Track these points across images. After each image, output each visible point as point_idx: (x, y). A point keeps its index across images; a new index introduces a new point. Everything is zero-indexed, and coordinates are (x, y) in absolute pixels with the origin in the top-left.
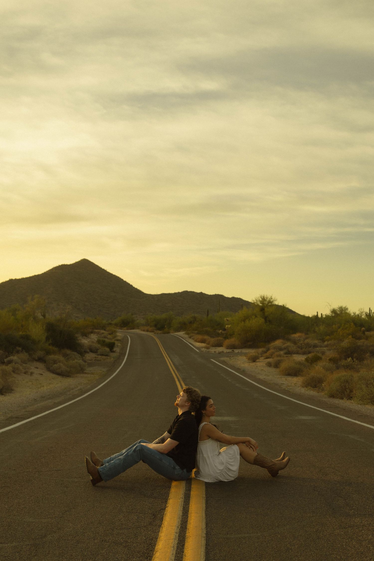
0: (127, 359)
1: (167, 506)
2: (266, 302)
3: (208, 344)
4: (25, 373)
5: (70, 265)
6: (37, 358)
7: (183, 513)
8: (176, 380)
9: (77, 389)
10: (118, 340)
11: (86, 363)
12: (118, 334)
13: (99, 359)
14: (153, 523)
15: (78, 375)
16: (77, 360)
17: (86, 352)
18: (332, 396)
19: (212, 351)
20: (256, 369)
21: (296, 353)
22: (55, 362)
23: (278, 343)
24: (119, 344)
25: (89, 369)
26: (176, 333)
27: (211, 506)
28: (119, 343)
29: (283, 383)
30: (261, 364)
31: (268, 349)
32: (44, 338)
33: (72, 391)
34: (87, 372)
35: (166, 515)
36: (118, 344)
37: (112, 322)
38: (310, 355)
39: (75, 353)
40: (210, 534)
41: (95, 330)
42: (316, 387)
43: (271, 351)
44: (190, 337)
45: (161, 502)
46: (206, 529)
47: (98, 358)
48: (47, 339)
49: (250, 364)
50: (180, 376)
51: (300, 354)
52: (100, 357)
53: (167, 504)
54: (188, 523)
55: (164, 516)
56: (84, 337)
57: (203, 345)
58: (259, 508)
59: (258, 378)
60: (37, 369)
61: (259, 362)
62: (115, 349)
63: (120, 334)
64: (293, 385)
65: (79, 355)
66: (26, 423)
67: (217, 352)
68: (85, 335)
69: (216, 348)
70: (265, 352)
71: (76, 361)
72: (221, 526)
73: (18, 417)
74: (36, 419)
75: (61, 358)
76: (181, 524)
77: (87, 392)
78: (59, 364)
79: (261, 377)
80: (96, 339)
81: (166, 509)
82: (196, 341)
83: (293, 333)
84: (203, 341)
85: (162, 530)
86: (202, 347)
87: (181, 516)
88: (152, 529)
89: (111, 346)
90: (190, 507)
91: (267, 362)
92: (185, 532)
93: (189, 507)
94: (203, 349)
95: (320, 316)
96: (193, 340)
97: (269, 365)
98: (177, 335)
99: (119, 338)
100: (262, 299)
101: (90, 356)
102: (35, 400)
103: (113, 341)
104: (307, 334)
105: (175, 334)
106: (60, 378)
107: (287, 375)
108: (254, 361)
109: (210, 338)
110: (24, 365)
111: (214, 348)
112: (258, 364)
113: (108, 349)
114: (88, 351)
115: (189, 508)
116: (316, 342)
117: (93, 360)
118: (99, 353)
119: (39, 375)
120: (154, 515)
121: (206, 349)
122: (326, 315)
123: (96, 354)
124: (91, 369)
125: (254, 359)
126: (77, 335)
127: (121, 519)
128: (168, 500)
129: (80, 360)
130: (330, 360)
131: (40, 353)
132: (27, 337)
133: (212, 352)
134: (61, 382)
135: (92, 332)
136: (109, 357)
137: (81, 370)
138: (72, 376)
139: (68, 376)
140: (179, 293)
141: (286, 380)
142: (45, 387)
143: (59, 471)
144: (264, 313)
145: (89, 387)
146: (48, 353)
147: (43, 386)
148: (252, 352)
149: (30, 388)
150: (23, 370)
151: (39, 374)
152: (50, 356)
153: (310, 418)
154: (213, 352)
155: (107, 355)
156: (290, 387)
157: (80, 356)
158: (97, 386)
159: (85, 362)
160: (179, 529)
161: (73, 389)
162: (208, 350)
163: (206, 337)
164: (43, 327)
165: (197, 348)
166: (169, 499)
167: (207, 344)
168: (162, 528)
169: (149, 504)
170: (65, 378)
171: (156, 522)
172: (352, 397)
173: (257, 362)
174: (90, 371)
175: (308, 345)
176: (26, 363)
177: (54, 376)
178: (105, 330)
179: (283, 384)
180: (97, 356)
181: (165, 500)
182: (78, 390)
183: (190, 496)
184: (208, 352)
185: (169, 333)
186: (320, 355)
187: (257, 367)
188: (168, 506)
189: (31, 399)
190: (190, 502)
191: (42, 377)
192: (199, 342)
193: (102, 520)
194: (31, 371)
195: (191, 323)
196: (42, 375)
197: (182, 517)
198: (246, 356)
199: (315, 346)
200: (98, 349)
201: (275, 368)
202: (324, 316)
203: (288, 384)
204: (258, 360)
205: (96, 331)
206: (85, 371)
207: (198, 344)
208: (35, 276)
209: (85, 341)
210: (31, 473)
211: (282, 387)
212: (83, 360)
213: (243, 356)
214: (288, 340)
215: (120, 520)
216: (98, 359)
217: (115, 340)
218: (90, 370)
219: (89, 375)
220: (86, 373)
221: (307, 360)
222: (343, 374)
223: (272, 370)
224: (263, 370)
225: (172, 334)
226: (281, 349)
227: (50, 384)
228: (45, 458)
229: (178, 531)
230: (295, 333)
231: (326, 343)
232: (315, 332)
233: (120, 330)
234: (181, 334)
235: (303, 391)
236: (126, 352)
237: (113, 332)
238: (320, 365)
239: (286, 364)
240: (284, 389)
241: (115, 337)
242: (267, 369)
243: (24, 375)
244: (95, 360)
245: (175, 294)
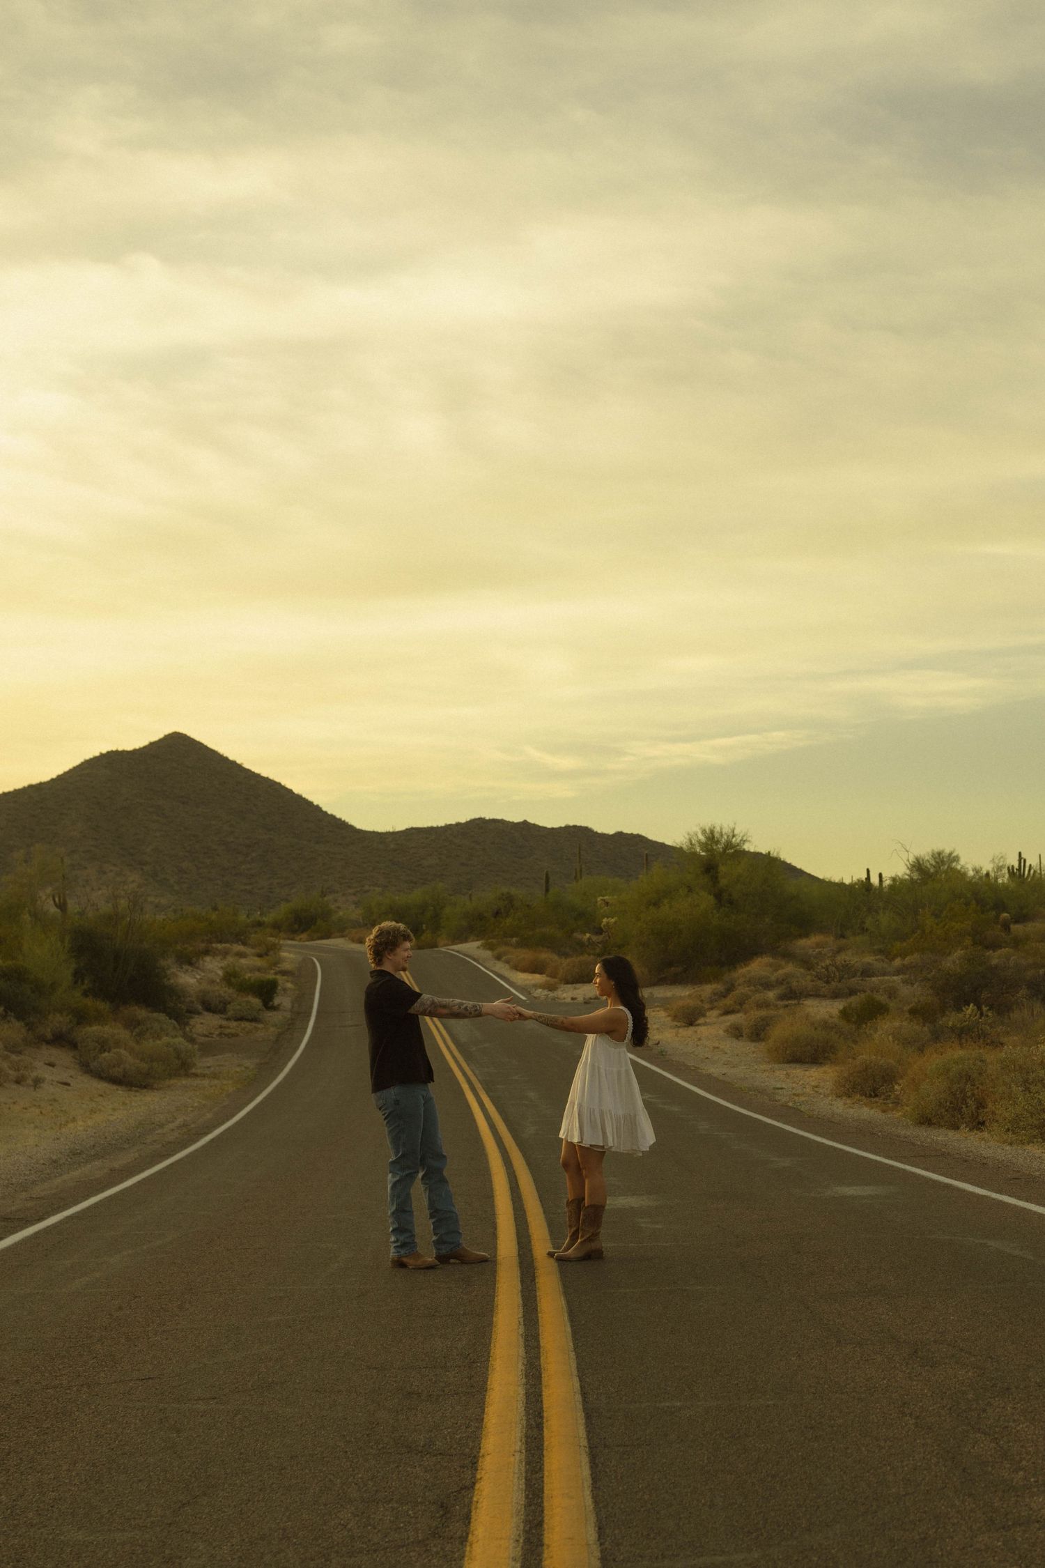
0: (315, 1028)
1: (478, 1477)
2: (720, 847)
3: (553, 976)
4: (18, 1082)
5: (134, 752)
6: (49, 1036)
7: (527, 1497)
8: (465, 1086)
9: (171, 1126)
10: (284, 973)
11: (196, 1046)
12: (284, 954)
13: (233, 1031)
14: (443, 1530)
15: (172, 1082)
16: (169, 1039)
17: (192, 1012)
18: (926, 1121)
19: (565, 995)
20: (697, 1046)
21: (811, 995)
22: (104, 1045)
23: (758, 967)
24: (289, 985)
25: (204, 1063)
26: (456, 947)
27: (606, 1472)
28: (288, 981)
29: (778, 1086)
30: (712, 1029)
31: (730, 988)
32: (66, 974)
33: (160, 1131)
34: (199, 1071)
35: (479, 1506)
36: (286, 983)
37: (265, 919)
38: (854, 1000)
39: (162, 1017)
40: (614, 1560)
41: (214, 945)
42: (876, 1096)
43: (741, 990)
44: (498, 958)
45: (460, 1467)
46: (601, 1544)
47: (229, 1027)
48: (78, 976)
49: (681, 1030)
50: (475, 1075)
51: (824, 996)
52: (234, 1024)
53: (477, 1470)
54: (545, 1526)
55: (473, 1507)
56: (186, 967)
57: (538, 978)
58: (747, 1474)
59: (704, 1072)
60: (51, 1068)
61: (705, 1024)
62: (276, 1001)
63: (290, 953)
64: (808, 1090)
65: (173, 1021)
66: (37, 1234)
67: (580, 999)
68: (188, 960)
69: (578, 985)
70: (724, 995)
71: (165, 1039)
72: (642, 1534)
73: (10, 1219)
74: (61, 1222)
75: (122, 1033)
76: (526, 1532)
77: (206, 1134)
78: (118, 1050)
79: (714, 1070)
80: (220, 973)
81: (477, 1486)
82: (516, 968)
83: (800, 936)
84: (535, 968)
85: (470, 1551)
86: (536, 986)
87: (523, 1507)
88: (442, 1549)
89: (266, 991)
90: (546, 1480)
91: (728, 1024)
92: (540, 1554)
93: (543, 1477)
94: (540, 993)
95: (875, 881)
96: (507, 966)
97: (736, 1032)
98: (458, 952)
99: (286, 966)
100: (708, 838)
101: (204, 1023)
102: (55, 1162)
103: (270, 976)
104: (843, 936)
105: (453, 950)
106: (120, 1093)
107: (789, 1062)
108: (691, 1024)
109: (556, 957)
110: (14, 1057)
111: (569, 986)
112: (703, 1031)
113: (256, 1002)
114: (200, 1007)
115: (543, 1481)
116: (869, 959)
117: (214, 1036)
118: (230, 1013)
119: (59, 1085)
120: (442, 1507)
121: (546, 992)
122: (894, 879)
123: (222, 1016)
124: (209, 1061)
125: (690, 1018)
126: (163, 963)
127: (348, 1524)
128: (480, 1459)
129: (176, 1036)
130: (913, 1012)
131: (59, 1021)
132: (18, 975)
133: (564, 999)
134: (124, 1103)
135: (206, 952)
136: (260, 1026)
137: (182, 1067)
138: (155, 1086)
139: (145, 1087)
140: (458, 824)
141: (788, 1075)
142: (80, 1123)
143: (150, 1381)
144: (715, 879)
145: (209, 1116)
146: (81, 1017)
147: (74, 1120)
148: (682, 994)
149: (36, 1127)
150: (11, 1072)
151: (58, 1082)
152: (89, 1029)
153: (868, 1191)
154: (569, 1000)
155: (254, 1020)
156: (802, 1099)
157: (177, 1026)
158: (233, 1115)
159: (192, 1040)
160: (522, 1548)
161: (161, 1126)
162: (551, 994)
163: (545, 956)
164: (63, 942)
165: (522, 989)
166: (483, 1456)
167: (548, 976)
168: (471, 1545)
169: (426, 1472)
170: (137, 1091)
171: (451, 1527)
172: (983, 1123)
173: (699, 1025)
174: (209, 1067)
175: (847, 970)
176: (20, 1053)
177: (103, 1086)
178: (244, 944)
179: (778, 1089)
180: (224, 1023)
181: (470, 1459)
182: (178, 1128)
183: (543, 1445)
184: (554, 999)
185: (434, 945)
186: (881, 998)
187: (700, 1039)
188: (481, 1478)
189: (42, 1161)
190: (543, 1465)
191: (67, 1090)
192: (524, 970)
193: (291, 1528)
194: (34, 1074)
195: (497, 914)
196: (67, 1084)
197: (525, 1510)
198: (666, 1010)
199: (867, 972)
200: (226, 1003)
201: (753, 1041)
202: (888, 882)
203: (793, 1088)
204: (701, 1021)
205: (219, 946)
206: (193, 1071)
207: (522, 978)
208: (31, 787)
209: (188, 980)
210: (68, 1391)
211: (777, 1097)
212: (185, 1036)
213: (658, 1009)
214: (788, 956)
215: (343, 1525)
216: (228, 1031)
217: (276, 974)
218: (209, 1065)
219: (206, 1082)
220: (196, 1075)
221: (844, 1014)
222: (956, 1054)
223: (746, 1047)
224: (718, 1048)
225: (443, 949)
226: (768, 986)
227: (92, 1111)
228: (102, 1343)
229: (519, 1550)
230: (807, 936)
231: (898, 962)
232: (864, 930)
233: (290, 942)
234: (472, 947)
235: (840, 1107)
236: (311, 1007)
237: (267, 951)
238: (885, 1030)
239: (786, 1027)
240: (785, 1106)
241: (275, 964)
242: (730, 1045)
243: (14, 1086)
244: (220, 1034)
245: (448, 828)
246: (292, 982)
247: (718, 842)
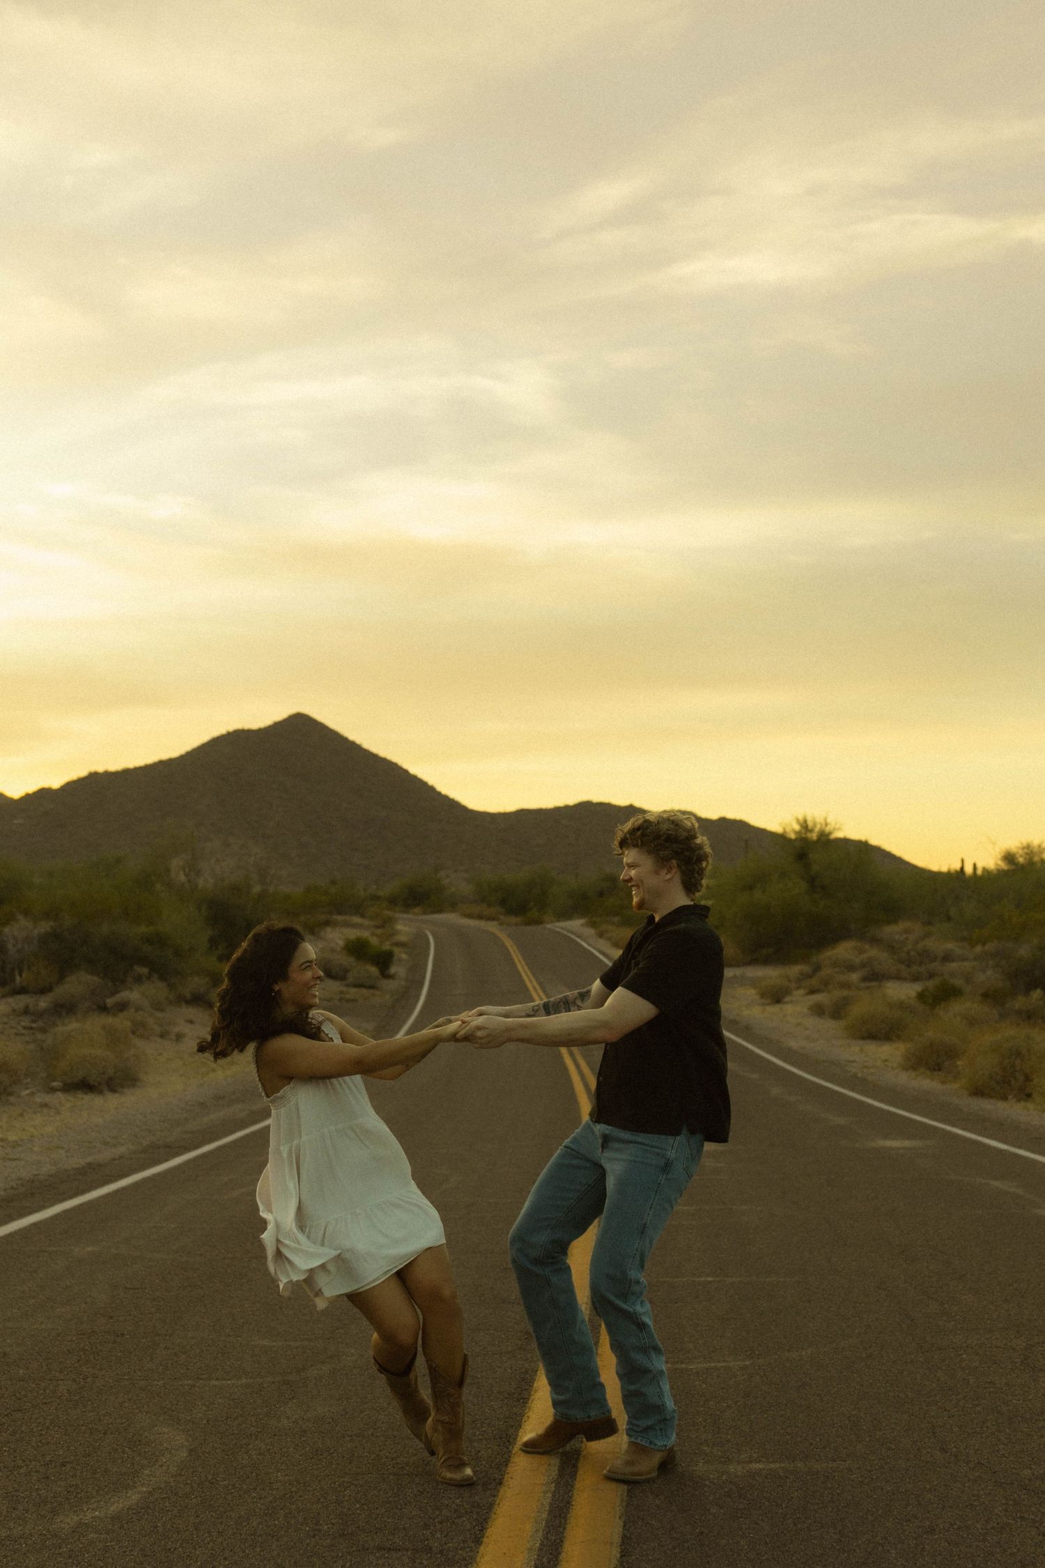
2: (814, 836)
4: (162, 1036)
5: (260, 731)
6: (188, 996)
10: (398, 944)
12: (399, 927)
13: (353, 997)
18: (978, 1092)
20: (782, 1021)
21: (892, 978)
23: (844, 950)
24: (404, 956)
26: (558, 924)
28: (403, 953)
29: (851, 1059)
30: (796, 1009)
31: (817, 968)
32: (203, 939)
36: (402, 955)
37: (381, 893)
38: (931, 984)
41: (334, 917)
42: (940, 1070)
43: (826, 972)
44: (601, 935)
47: (348, 993)
48: (213, 942)
49: (767, 1007)
51: (905, 979)
52: (354, 990)
59: (785, 1045)
60: (191, 1025)
61: (791, 1002)
62: (393, 970)
63: (405, 926)
64: (879, 1063)
70: (810, 976)
79: (793, 1044)
80: (341, 943)
83: (889, 922)
89: (383, 961)
91: (812, 1002)
95: (969, 870)
96: (609, 943)
97: (818, 1010)
98: (562, 928)
99: (402, 938)
100: (802, 826)
103: (386, 947)
104: (930, 923)
105: (557, 927)
107: (863, 1038)
108: (781, 1000)
110: (158, 1014)
112: (788, 1008)
113: (374, 970)
116: (950, 946)
117: (335, 1000)
118: (350, 980)
122: (984, 869)
123: (342, 982)
125: (776, 996)
130: (985, 996)
131: (196, 983)
132: (159, 940)
135: (327, 923)
136: (377, 992)
140: (567, 807)
141: (862, 1050)
148: (771, 974)
150: (156, 1027)
155: (373, 987)
156: (872, 1070)
164: (199, 911)
172: (1029, 1096)
173: (785, 1003)
175: (926, 956)
176: (163, 1010)
178: (362, 916)
179: (852, 1061)
180: (345, 989)
185: (539, 922)
186: (958, 982)
187: (785, 1016)
194: (176, 1030)
195: (601, 894)
198: (755, 988)
199: (947, 958)
200: (347, 971)
201: (833, 1018)
202: (979, 872)
203: (865, 1061)
204: (787, 999)
205: (339, 918)
208: (161, 762)
211: (849, 1067)
213: (748, 987)
214: (875, 941)
216: (348, 996)
217: (392, 945)
221: (921, 996)
222: (1010, 1033)
223: (824, 1026)
224: (800, 1024)
225: (549, 926)
226: (851, 968)
230: (895, 921)
231: (978, 949)
232: (949, 919)
233: (405, 916)
234: (575, 926)
235: (904, 1079)
236: (424, 977)
237: (386, 923)
238: (956, 1009)
239: (865, 1005)
240: (855, 1076)
241: (392, 935)
242: (812, 1022)
243: (160, 1040)
244: (340, 1000)
245: (557, 810)
246: (406, 953)
247: (812, 831)
